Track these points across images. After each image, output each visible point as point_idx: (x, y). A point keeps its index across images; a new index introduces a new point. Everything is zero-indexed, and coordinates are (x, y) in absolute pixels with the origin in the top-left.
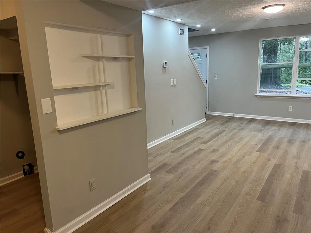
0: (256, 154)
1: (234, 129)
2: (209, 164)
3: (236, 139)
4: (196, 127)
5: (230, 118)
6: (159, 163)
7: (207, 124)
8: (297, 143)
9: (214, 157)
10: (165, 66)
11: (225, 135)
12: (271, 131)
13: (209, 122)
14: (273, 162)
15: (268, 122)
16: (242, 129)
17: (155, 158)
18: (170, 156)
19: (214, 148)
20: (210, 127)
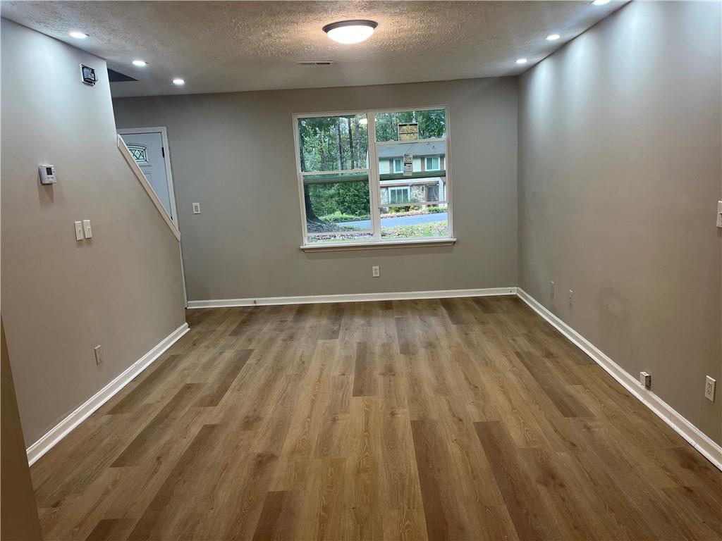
0: (356, 403)
1: (272, 340)
2: (255, 476)
3: (290, 371)
4: (168, 355)
5: (250, 310)
6: (80, 525)
7: (195, 338)
8: (422, 351)
9: (258, 446)
10: (47, 179)
11: (257, 363)
12: (355, 332)
13: (199, 333)
14: (404, 417)
15: (338, 310)
16: (291, 337)
17: (57, 510)
18: (115, 483)
19: (243, 411)
20: (208, 347)
